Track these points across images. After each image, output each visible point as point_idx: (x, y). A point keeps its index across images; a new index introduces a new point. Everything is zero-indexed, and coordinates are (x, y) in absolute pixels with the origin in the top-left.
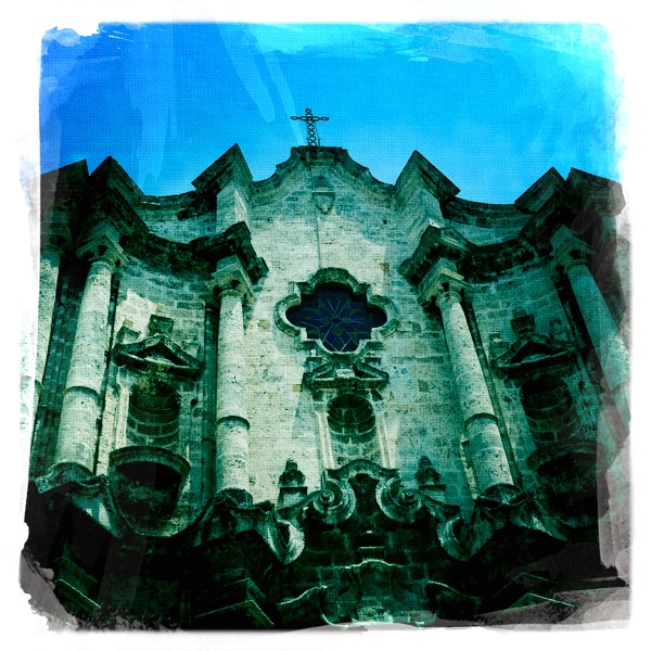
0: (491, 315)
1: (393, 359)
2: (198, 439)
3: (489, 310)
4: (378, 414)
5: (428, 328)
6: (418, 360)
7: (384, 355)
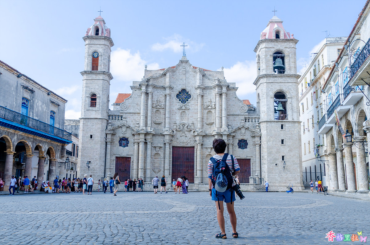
0: (206, 98)
2: (163, 118)
7: (190, 104)
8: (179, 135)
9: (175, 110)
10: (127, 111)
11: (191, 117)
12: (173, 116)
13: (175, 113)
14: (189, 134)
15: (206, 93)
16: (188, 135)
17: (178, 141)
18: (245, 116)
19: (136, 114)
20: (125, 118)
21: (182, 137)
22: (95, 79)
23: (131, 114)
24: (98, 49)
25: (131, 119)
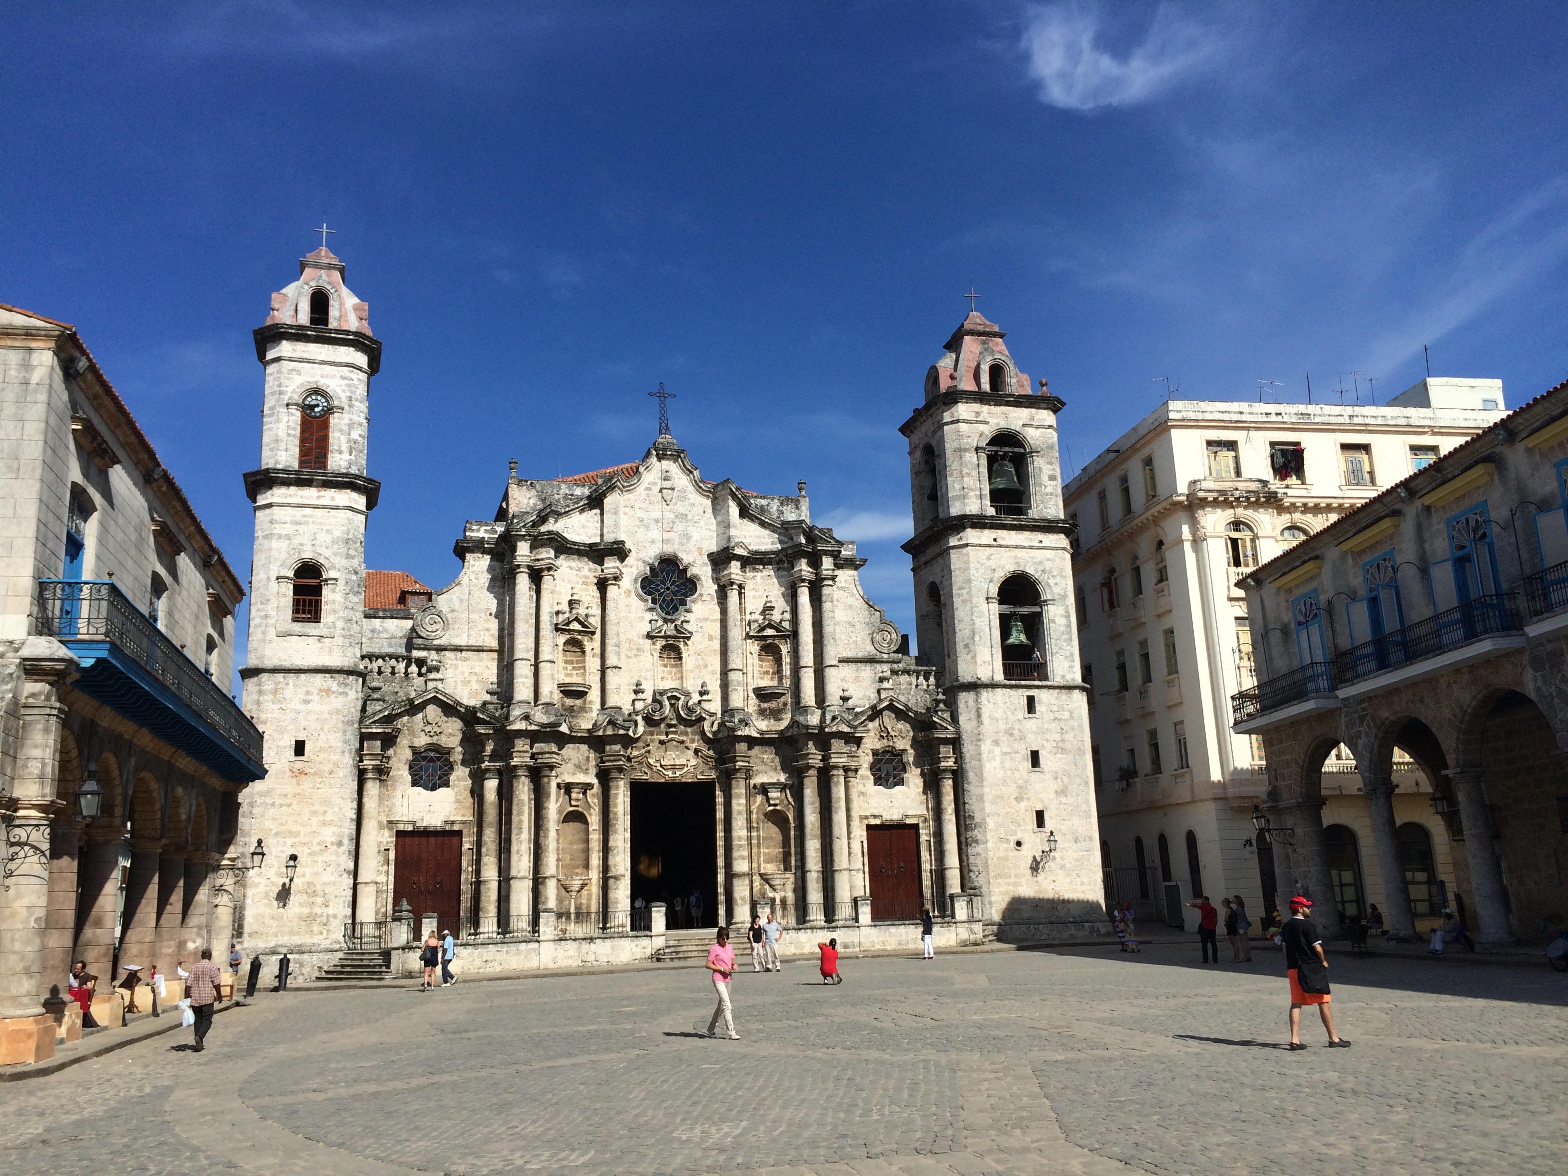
0: (754, 597)
1: (697, 619)
3: (754, 593)
4: (684, 655)
6: (711, 620)
7: (692, 617)
8: (655, 737)
10: (445, 639)
11: (699, 666)
12: (631, 661)
13: (638, 650)
14: (692, 733)
15: (750, 583)
16: (688, 738)
18: (894, 665)
20: (437, 669)
21: (670, 745)
22: (317, 507)
23: (463, 654)
24: (325, 381)
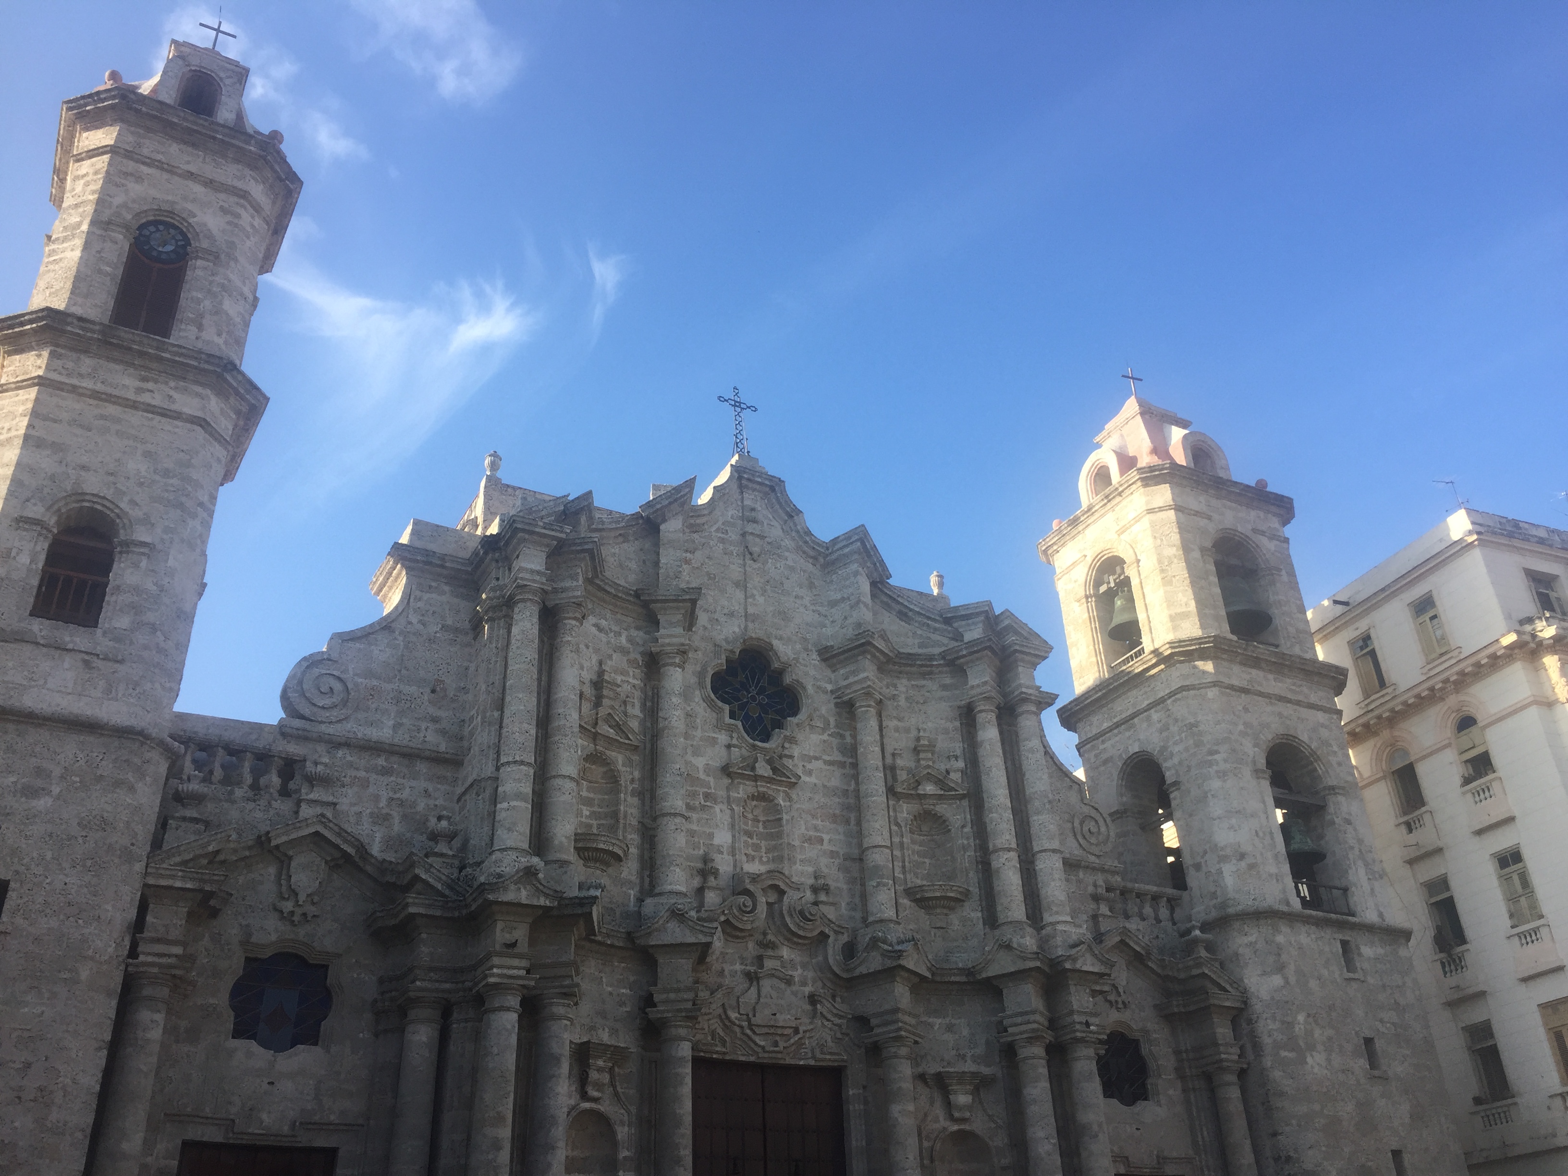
0: (897, 730)
1: (803, 756)
2: (634, 822)
3: (895, 722)
4: (785, 816)
5: (837, 726)
6: (825, 762)
7: (796, 751)
8: (738, 967)
9: (702, 776)
10: (349, 726)
11: (809, 840)
12: (695, 816)
13: (707, 796)
14: (804, 966)
15: (894, 697)
16: (797, 974)
17: (733, 1015)
18: (1109, 877)
19: (422, 767)
20: (325, 781)
21: (767, 985)
22: (134, 406)
23: (381, 761)
24: (189, 206)
25: (376, 798)
